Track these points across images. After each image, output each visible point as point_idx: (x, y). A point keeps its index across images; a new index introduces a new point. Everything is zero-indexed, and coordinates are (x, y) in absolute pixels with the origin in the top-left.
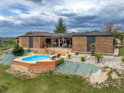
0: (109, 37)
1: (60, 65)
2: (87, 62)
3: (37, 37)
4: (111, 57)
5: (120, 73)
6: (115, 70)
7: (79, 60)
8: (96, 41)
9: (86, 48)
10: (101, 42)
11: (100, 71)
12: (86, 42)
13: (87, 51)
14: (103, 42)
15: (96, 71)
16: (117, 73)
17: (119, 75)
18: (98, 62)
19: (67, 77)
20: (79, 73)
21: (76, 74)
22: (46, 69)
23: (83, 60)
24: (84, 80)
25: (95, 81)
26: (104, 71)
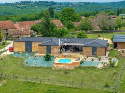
0: (103, 48)
1: (82, 64)
2: (94, 61)
3: (55, 47)
4: (104, 58)
5: (108, 64)
6: (106, 63)
7: (91, 60)
8: (97, 50)
9: (91, 54)
10: (99, 50)
11: (100, 64)
12: (91, 50)
13: (92, 55)
14: (101, 50)
15: (99, 64)
16: (107, 64)
17: (107, 65)
18: (99, 61)
19: (88, 67)
20: (93, 65)
21: (92, 66)
22: (76, 66)
23: (93, 60)
24: (95, 67)
25: (99, 67)
26: (102, 64)
